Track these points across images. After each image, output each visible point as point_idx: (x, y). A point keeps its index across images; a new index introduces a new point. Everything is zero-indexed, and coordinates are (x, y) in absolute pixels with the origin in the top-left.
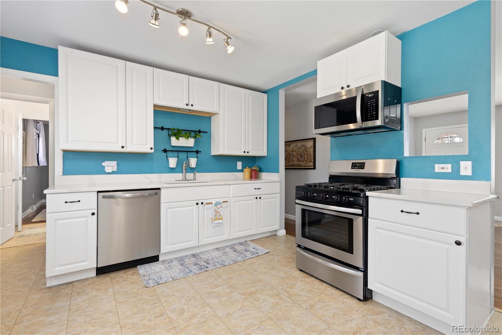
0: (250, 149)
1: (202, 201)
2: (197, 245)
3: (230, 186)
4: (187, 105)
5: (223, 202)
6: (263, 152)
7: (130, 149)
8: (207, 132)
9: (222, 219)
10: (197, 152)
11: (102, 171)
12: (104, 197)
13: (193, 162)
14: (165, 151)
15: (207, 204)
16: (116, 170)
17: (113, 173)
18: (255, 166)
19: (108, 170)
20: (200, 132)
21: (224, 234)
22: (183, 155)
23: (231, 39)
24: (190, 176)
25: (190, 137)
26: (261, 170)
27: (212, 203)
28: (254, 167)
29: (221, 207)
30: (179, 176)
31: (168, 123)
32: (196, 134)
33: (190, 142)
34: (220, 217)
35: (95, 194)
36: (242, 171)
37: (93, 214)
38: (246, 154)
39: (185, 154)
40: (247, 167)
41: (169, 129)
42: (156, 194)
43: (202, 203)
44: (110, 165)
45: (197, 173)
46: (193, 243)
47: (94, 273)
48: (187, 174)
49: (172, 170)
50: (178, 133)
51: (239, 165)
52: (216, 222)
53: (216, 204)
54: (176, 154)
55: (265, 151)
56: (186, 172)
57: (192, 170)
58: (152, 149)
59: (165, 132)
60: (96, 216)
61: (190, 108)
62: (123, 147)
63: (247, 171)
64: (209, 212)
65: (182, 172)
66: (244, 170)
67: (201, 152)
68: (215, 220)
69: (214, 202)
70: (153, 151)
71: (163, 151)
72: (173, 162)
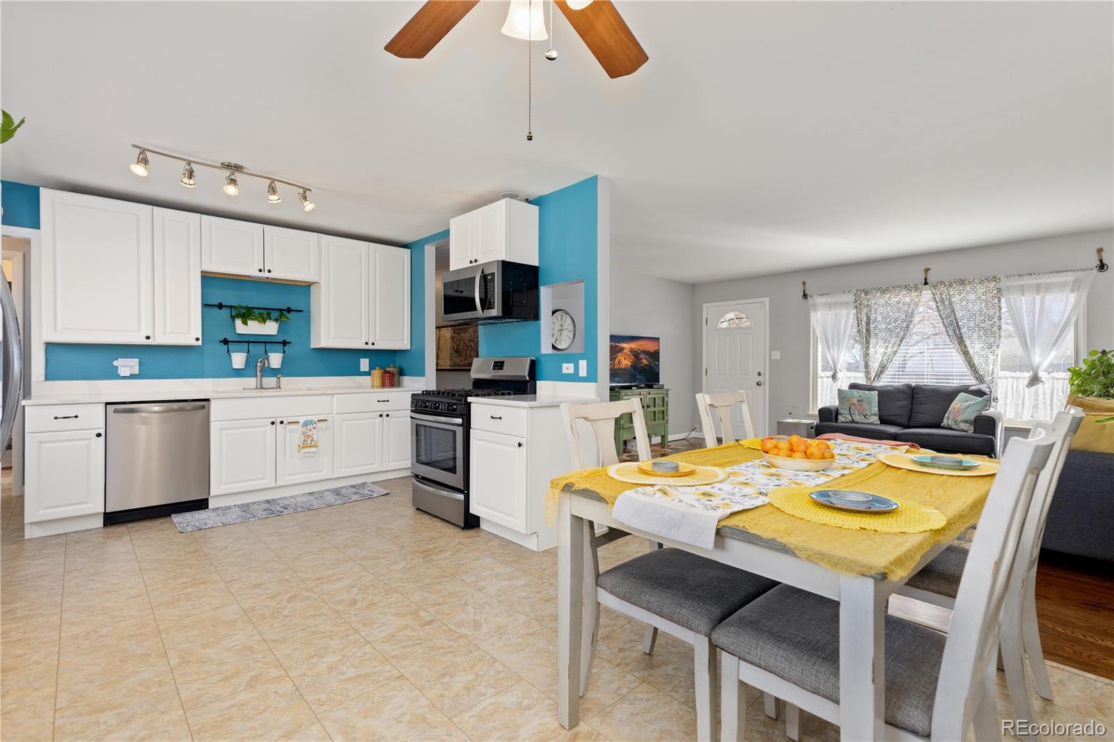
0: (377, 338)
1: (281, 419)
2: (273, 485)
3: (332, 397)
4: (260, 271)
5: (318, 421)
6: (405, 344)
7: (158, 340)
8: (302, 311)
9: (316, 446)
10: (285, 343)
11: (113, 375)
12: (116, 411)
13: (275, 360)
14: (226, 342)
15: (289, 423)
16: (137, 373)
17: (132, 377)
18: (392, 365)
19: (123, 372)
20: (289, 310)
21: (322, 471)
22: (257, 349)
23: (310, 190)
24: (270, 381)
25: (270, 319)
26: (402, 373)
27: (298, 422)
28: (390, 367)
29: (315, 428)
30: (251, 382)
31: (231, 298)
32: (282, 314)
33: (271, 328)
34: (313, 443)
35: (102, 407)
36: (368, 374)
37: (99, 435)
38: (370, 347)
39: (261, 347)
40: (377, 368)
41: (231, 307)
42: (203, 407)
43: (282, 422)
44: (127, 365)
45: (282, 376)
46: (268, 482)
47: (99, 522)
48: (263, 378)
49: (238, 373)
50: (246, 314)
51: (364, 364)
52: (304, 451)
53: (306, 424)
54: (245, 346)
55: (405, 341)
56: (262, 376)
57: (275, 372)
58: (198, 339)
59: (225, 312)
60: (102, 438)
61: (266, 274)
62: (148, 338)
63: (377, 373)
64: (294, 435)
65: (256, 376)
66: (373, 372)
67: (290, 343)
68: (303, 448)
69: (302, 420)
70: (200, 343)
71: (220, 342)
72: (238, 360)
